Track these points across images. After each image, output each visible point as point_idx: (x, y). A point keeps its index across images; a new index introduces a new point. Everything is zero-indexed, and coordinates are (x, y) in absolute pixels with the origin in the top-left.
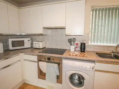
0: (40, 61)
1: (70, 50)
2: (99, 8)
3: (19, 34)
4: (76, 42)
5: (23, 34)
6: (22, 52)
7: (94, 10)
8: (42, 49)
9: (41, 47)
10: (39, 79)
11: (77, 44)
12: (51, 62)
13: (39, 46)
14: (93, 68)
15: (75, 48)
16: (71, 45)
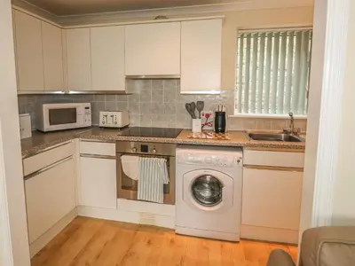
0: (124, 154)
1: (191, 130)
2: (257, 31)
3: (60, 92)
4: (205, 111)
5: (71, 92)
6: (75, 137)
7: (245, 35)
8: (121, 129)
9: (120, 125)
10: (119, 200)
11: (208, 116)
12: (150, 156)
13: (116, 123)
14: (239, 161)
15: (203, 126)
16: (193, 117)
